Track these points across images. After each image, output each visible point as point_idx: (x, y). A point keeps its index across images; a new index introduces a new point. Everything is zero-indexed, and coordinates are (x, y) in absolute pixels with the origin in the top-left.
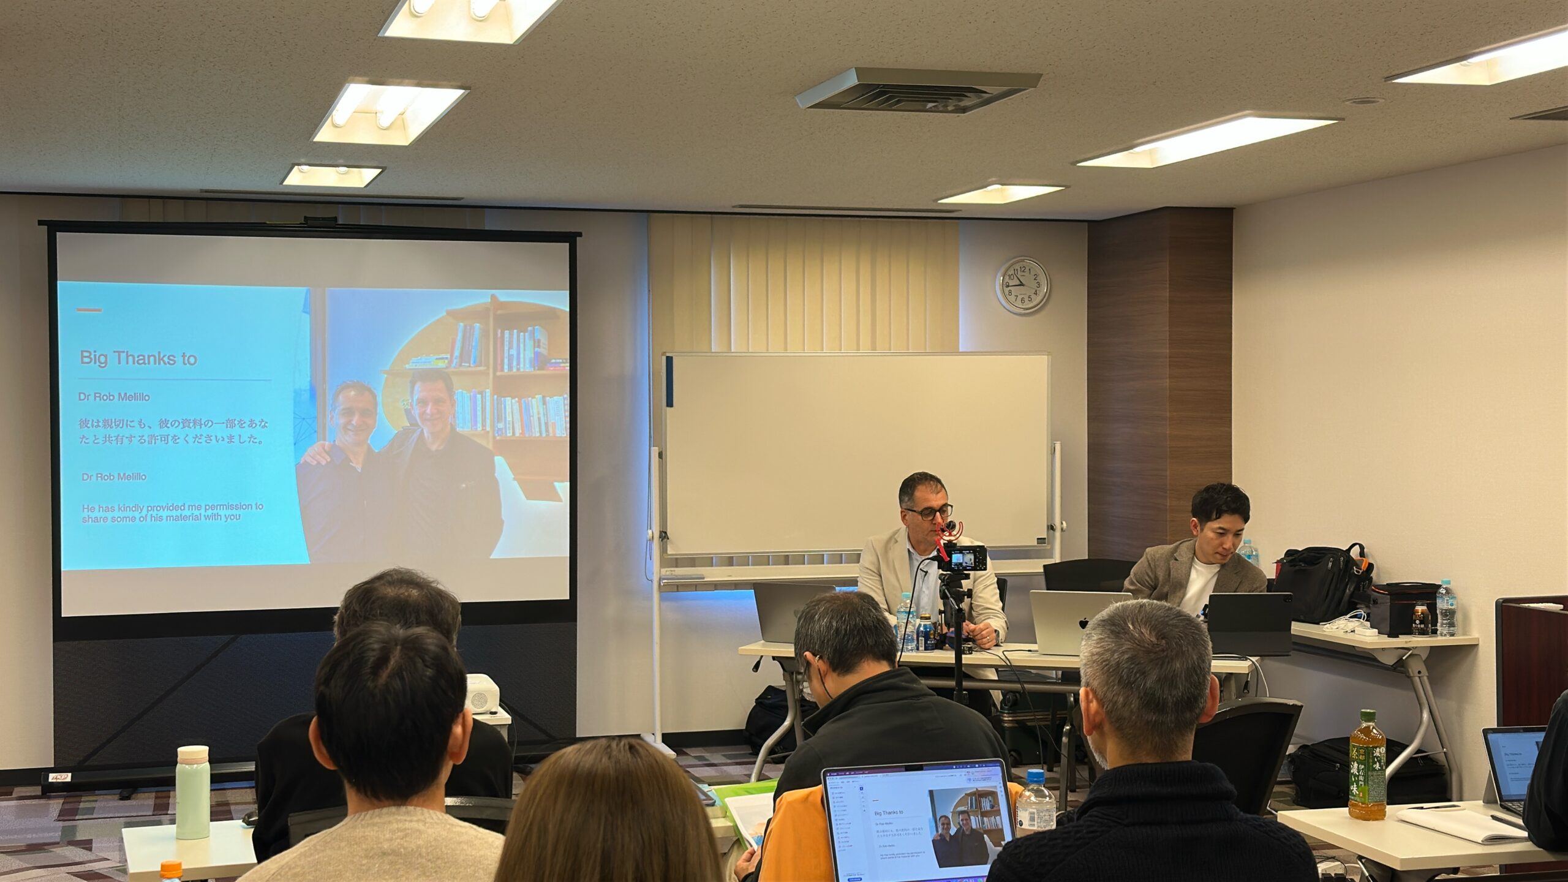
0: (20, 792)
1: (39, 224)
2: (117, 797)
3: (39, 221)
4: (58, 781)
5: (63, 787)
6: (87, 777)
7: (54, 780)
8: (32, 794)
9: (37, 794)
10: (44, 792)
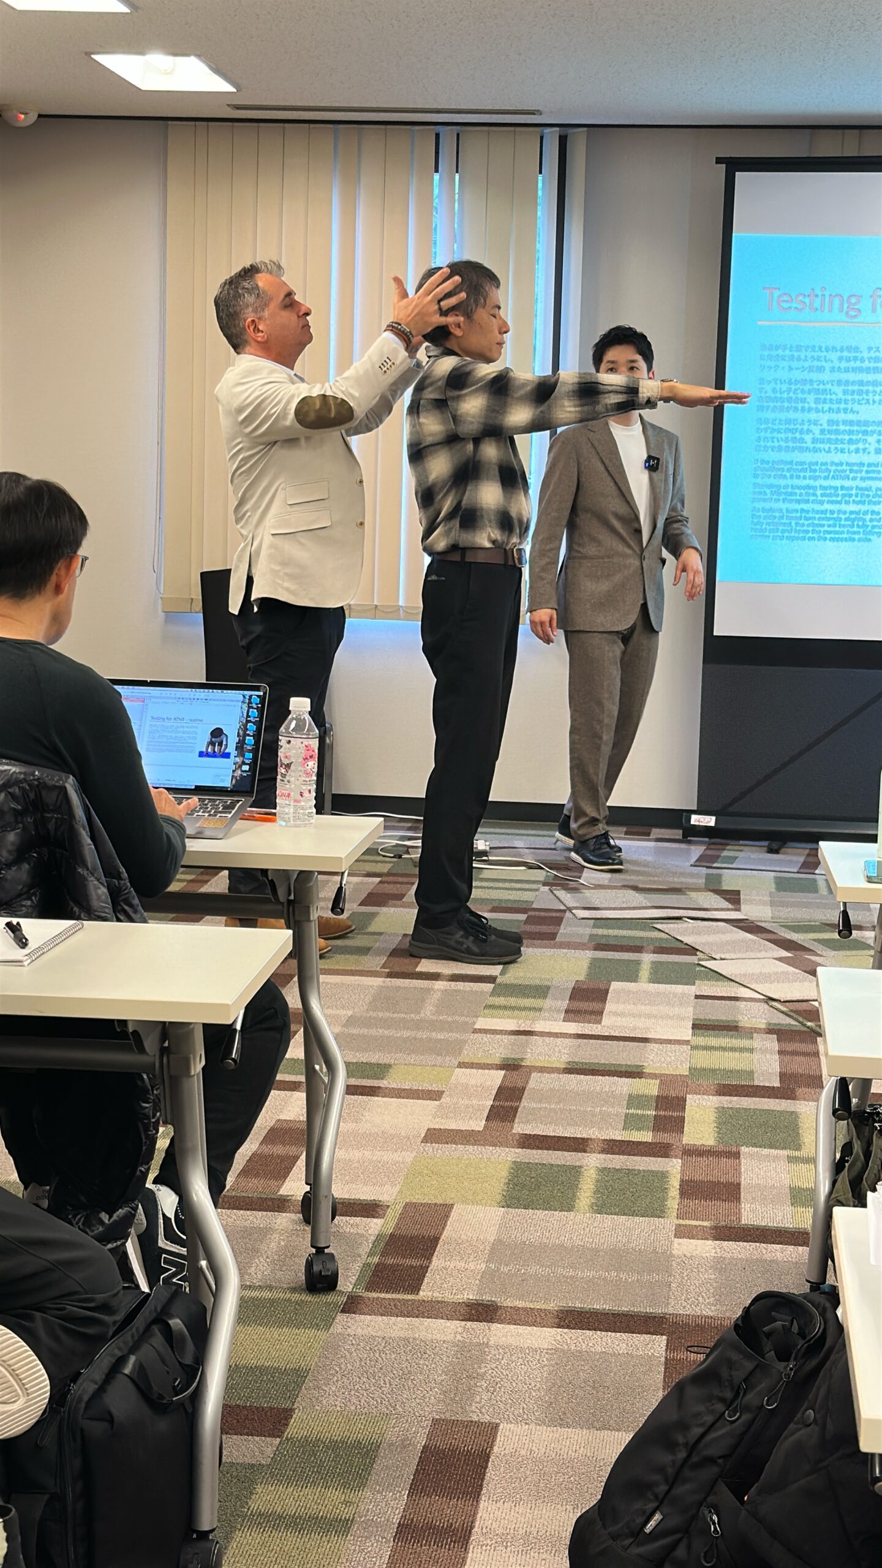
0: (659, 834)
1: (717, 163)
2: (764, 848)
3: (717, 158)
4: (701, 824)
5: (706, 832)
6: (731, 824)
7: (697, 823)
8: (672, 837)
9: (678, 837)
10: (685, 836)
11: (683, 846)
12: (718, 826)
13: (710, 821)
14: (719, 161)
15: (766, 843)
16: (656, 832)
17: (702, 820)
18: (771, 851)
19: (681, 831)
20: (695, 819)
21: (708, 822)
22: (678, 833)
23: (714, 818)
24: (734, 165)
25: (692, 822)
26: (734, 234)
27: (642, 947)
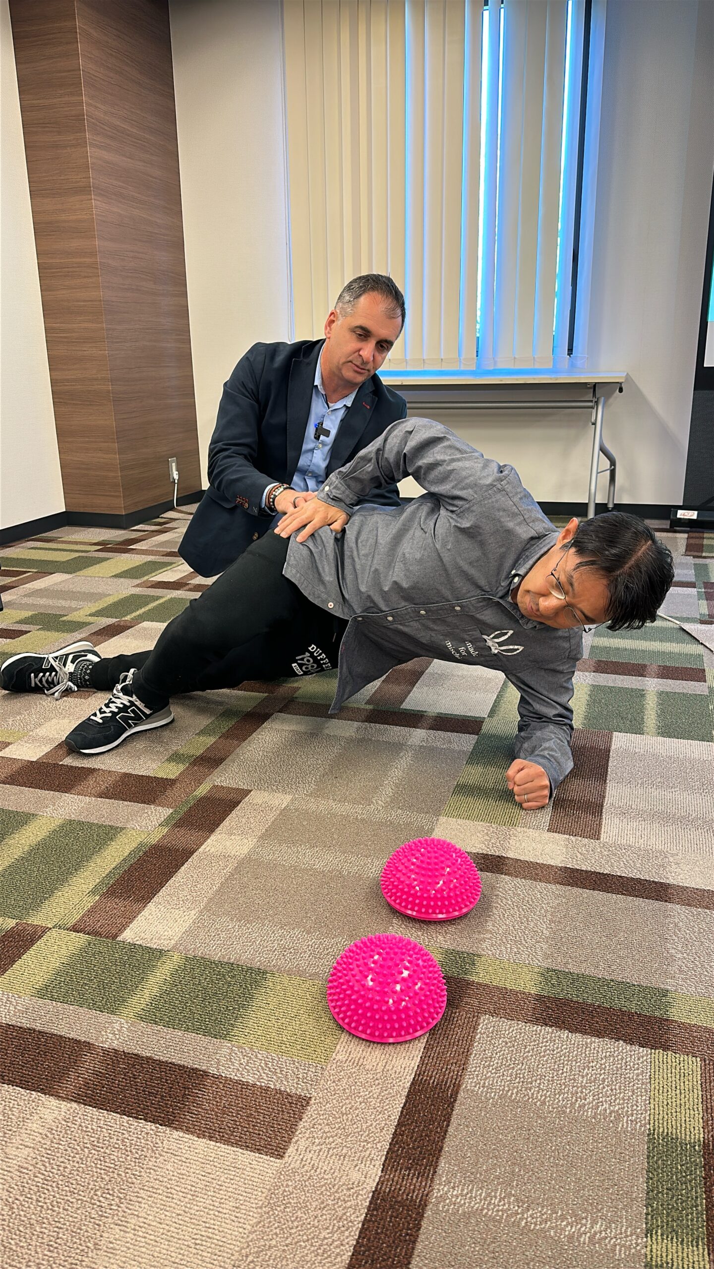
4: (685, 517)
5: (690, 523)
7: (682, 517)
8: (661, 527)
9: (664, 527)
10: (671, 526)
11: (670, 535)
12: (699, 519)
13: (693, 515)
17: (686, 514)
19: (669, 522)
20: (681, 514)
21: (691, 516)
22: (666, 524)
23: (696, 513)
25: (678, 516)
27: (644, 667)
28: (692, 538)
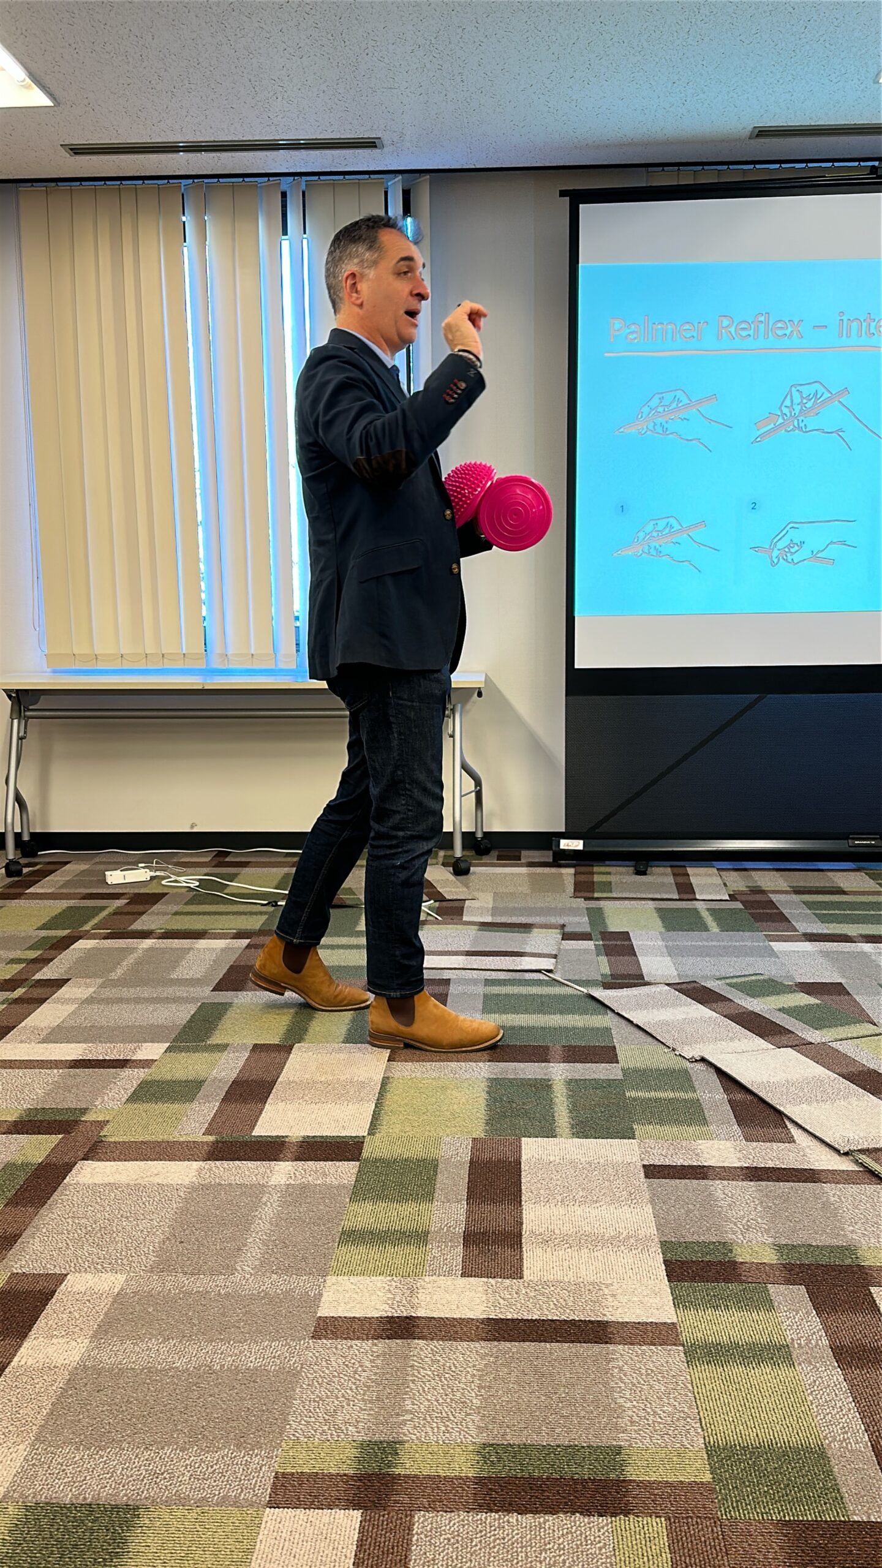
0: (529, 857)
1: (561, 196)
2: (631, 869)
3: (560, 191)
4: (570, 848)
5: (575, 855)
6: (598, 846)
7: (566, 848)
8: (542, 861)
9: (548, 861)
10: (554, 859)
11: (554, 870)
12: (586, 849)
13: (578, 845)
14: (563, 194)
15: (633, 863)
16: (527, 855)
17: (570, 844)
18: (639, 873)
19: (551, 854)
20: (565, 844)
21: (576, 846)
22: (548, 856)
23: (581, 842)
24: (577, 198)
25: (562, 846)
26: (580, 265)
27: (546, 1049)
28: (580, 873)
